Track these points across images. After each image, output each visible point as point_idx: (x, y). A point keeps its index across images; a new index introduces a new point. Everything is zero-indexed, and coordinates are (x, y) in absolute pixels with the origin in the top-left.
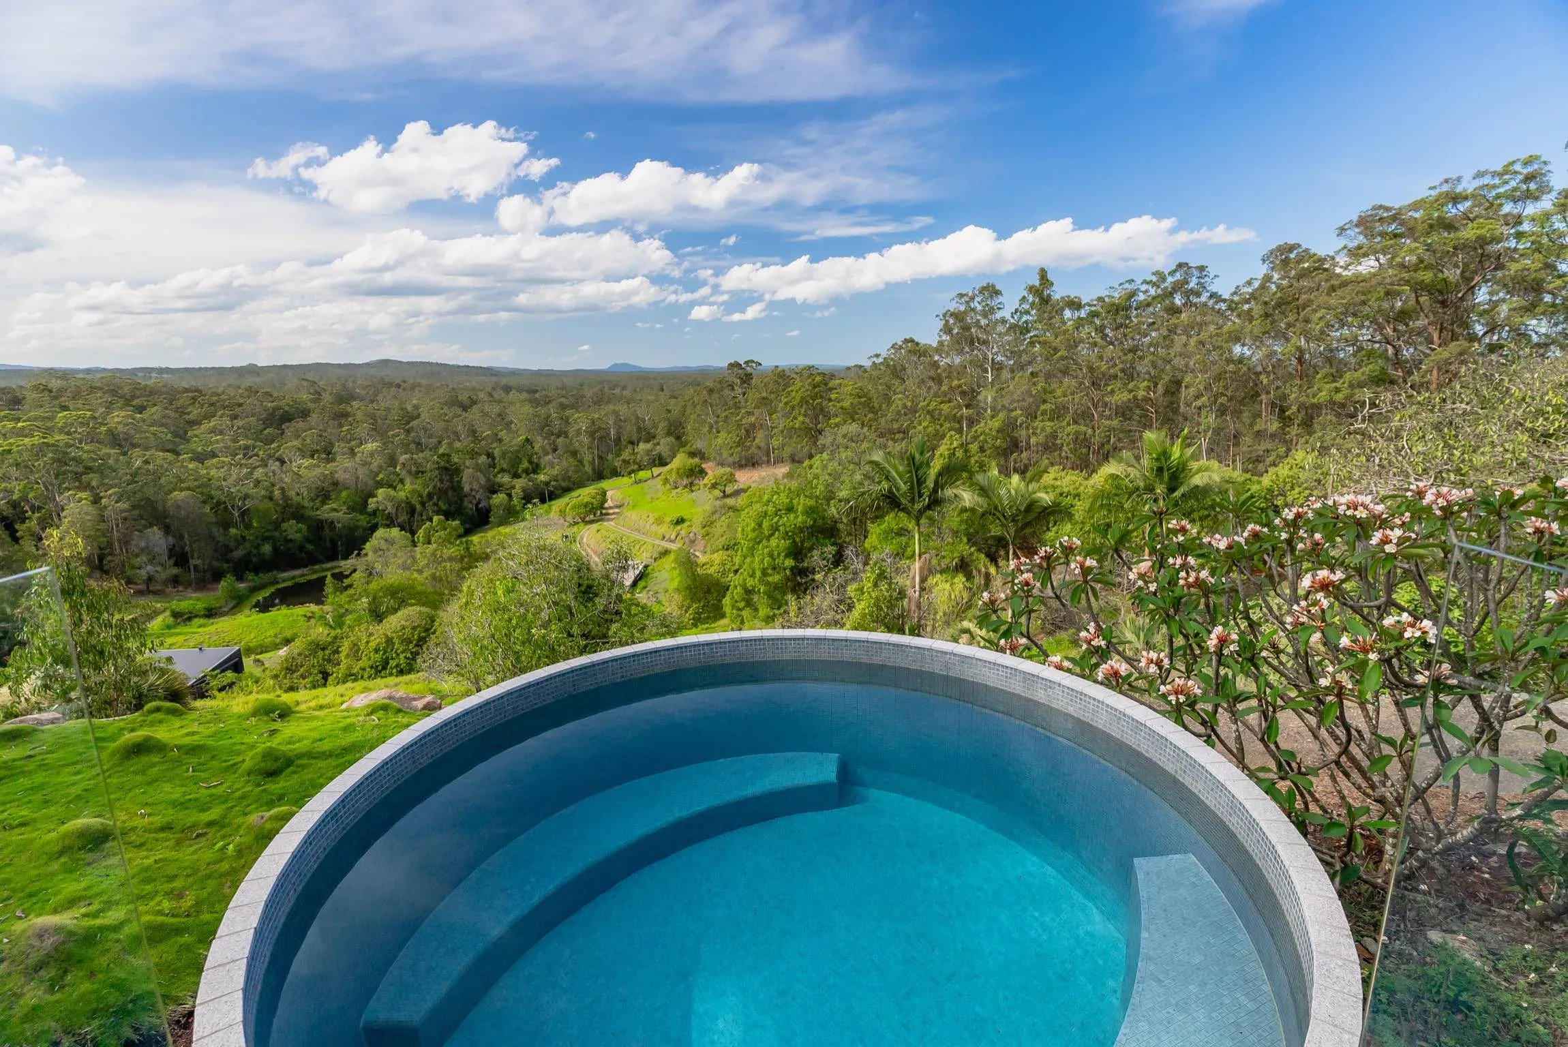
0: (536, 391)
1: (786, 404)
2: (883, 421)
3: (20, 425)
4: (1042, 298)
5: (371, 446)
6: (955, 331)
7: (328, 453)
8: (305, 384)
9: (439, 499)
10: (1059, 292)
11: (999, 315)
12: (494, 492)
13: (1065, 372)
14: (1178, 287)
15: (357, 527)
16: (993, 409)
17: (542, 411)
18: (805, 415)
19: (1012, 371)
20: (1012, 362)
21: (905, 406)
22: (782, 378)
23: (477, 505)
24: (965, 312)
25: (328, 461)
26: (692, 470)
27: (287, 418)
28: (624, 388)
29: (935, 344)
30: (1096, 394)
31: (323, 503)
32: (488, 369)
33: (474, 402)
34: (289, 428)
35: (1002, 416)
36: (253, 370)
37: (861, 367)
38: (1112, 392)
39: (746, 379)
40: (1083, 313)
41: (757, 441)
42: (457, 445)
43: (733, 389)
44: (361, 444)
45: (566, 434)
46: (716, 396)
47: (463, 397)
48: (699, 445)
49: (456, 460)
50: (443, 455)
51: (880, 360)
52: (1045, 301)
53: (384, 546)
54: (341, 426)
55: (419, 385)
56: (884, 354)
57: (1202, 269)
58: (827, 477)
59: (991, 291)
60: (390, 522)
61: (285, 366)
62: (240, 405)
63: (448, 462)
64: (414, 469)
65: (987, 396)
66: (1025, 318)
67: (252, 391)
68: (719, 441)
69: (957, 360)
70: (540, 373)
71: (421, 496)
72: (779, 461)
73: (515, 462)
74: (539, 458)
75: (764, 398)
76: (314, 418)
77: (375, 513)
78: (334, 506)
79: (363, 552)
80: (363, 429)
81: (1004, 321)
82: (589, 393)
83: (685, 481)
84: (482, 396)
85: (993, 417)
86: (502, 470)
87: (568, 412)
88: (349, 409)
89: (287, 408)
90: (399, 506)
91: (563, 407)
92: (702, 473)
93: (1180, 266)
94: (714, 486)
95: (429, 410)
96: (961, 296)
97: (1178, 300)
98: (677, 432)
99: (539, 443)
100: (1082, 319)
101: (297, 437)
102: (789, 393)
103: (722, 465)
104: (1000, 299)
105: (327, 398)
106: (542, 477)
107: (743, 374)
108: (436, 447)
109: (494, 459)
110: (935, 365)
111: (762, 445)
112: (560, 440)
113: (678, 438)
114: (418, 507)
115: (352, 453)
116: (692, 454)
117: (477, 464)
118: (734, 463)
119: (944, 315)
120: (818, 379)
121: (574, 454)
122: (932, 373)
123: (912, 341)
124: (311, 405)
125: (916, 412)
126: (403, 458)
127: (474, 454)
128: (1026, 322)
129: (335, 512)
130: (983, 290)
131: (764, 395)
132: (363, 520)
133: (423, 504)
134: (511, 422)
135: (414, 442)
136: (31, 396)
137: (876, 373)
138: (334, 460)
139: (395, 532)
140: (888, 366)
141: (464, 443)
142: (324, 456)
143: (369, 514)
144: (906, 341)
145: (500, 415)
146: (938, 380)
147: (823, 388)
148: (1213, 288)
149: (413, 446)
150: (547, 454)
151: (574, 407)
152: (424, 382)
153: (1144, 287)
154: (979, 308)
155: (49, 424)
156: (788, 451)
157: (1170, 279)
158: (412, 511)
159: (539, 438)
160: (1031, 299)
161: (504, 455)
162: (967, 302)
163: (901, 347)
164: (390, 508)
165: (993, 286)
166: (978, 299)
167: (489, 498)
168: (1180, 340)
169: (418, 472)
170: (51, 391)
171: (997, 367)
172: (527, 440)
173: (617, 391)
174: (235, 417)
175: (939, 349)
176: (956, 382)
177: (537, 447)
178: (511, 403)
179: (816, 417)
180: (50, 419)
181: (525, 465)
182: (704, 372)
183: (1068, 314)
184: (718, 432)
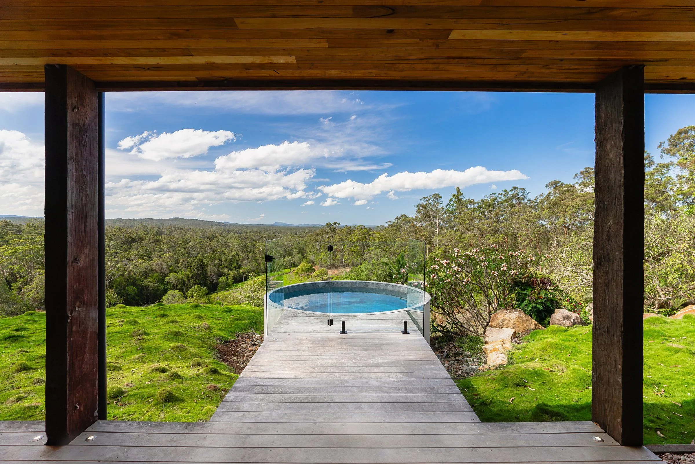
0: (241, 233)
1: (351, 241)
2: (392, 249)
3: (21, 241)
4: (459, 200)
5: (168, 255)
6: (423, 212)
7: (150, 257)
8: (142, 227)
9: (196, 278)
10: (465, 197)
11: (441, 206)
12: (221, 276)
13: (469, 230)
14: (513, 196)
15: (159, 290)
16: (439, 245)
17: (244, 242)
18: (359, 246)
19: (447, 229)
20: (447, 226)
21: (402, 243)
22: (350, 230)
23: (212, 282)
24: (426, 205)
25: (149, 260)
26: (309, 269)
27: (134, 241)
28: (280, 233)
29: (414, 217)
30: (482, 240)
31: (146, 278)
32: (221, 223)
33: (214, 237)
34: (134, 246)
35: (442, 248)
36: (120, 220)
37: (383, 226)
38: (489, 239)
39: (334, 230)
40: (476, 206)
41: (338, 257)
42: (206, 255)
43: (327, 234)
44: (164, 253)
45: (253, 252)
46: (320, 237)
47: (210, 235)
48: (312, 258)
49: (205, 261)
50: (200, 259)
51: (391, 223)
52: (460, 201)
53: (171, 298)
54: (156, 245)
55: (191, 229)
56: (393, 221)
57: (523, 189)
58: (367, 272)
59: (437, 196)
60: (174, 288)
61: (133, 219)
62: (114, 235)
63: (202, 262)
64: (187, 265)
65: (436, 239)
66: (451, 207)
67: (120, 229)
68: (321, 256)
69: (424, 224)
70: (243, 225)
71: (188, 277)
72: (347, 265)
73: (231, 263)
74: (241, 262)
75: (341, 238)
76: (146, 241)
77: (167, 283)
78: (150, 280)
79: (162, 300)
80: (166, 247)
81: (443, 209)
82: (264, 234)
83: (306, 274)
84: (218, 234)
85: (439, 248)
86: (225, 267)
87: (255, 243)
88: (160, 238)
89: (134, 237)
90: (178, 281)
91: (253, 240)
92: (313, 270)
93: (514, 188)
94: (318, 276)
95: (194, 240)
96: (425, 198)
97: (514, 202)
98: (302, 252)
99: (242, 255)
100: (475, 208)
101: (137, 249)
102: (352, 236)
103: (322, 267)
104: (441, 200)
105: (151, 233)
106: (242, 270)
107: (332, 228)
108: (196, 256)
109: (222, 262)
110: (414, 226)
111: (340, 259)
112: (250, 255)
113: (303, 255)
114: (187, 281)
115: (160, 257)
116: (309, 262)
117: (214, 264)
118: (327, 266)
119: (418, 206)
120: (365, 231)
121: (256, 261)
122: (413, 229)
123: (405, 216)
124: (144, 236)
125: (407, 245)
126: (182, 260)
127: (212, 259)
128: (452, 209)
129: (150, 283)
130: (433, 196)
131: (342, 237)
132: (162, 287)
133: (189, 280)
134: (230, 246)
135: (187, 253)
136: (27, 229)
137: (390, 229)
138: (152, 260)
139: (177, 292)
140: (394, 226)
141: (209, 254)
142: (148, 258)
143: (165, 284)
144: (402, 216)
145: (225, 243)
146: (416, 232)
147: (367, 235)
148: (529, 197)
149: (186, 255)
150: (245, 260)
151: (258, 240)
152: (193, 228)
153: (500, 196)
154: (432, 203)
155: (33, 241)
156: (351, 261)
157: (510, 193)
158: (184, 283)
159: (241, 253)
160: (454, 199)
161: (226, 260)
162: (427, 201)
163: (400, 218)
164: (174, 282)
165: (439, 195)
166: (432, 199)
167: (218, 279)
168: (515, 218)
169: (188, 266)
170: (35, 227)
171: (441, 228)
172: (237, 254)
173: (277, 234)
174: (112, 240)
175: (416, 219)
176: (423, 233)
177: (240, 257)
178: (230, 238)
179: (364, 247)
180: (34, 238)
181: (235, 264)
182: (315, 227)
183: (469, 206)
184: (321, 253)
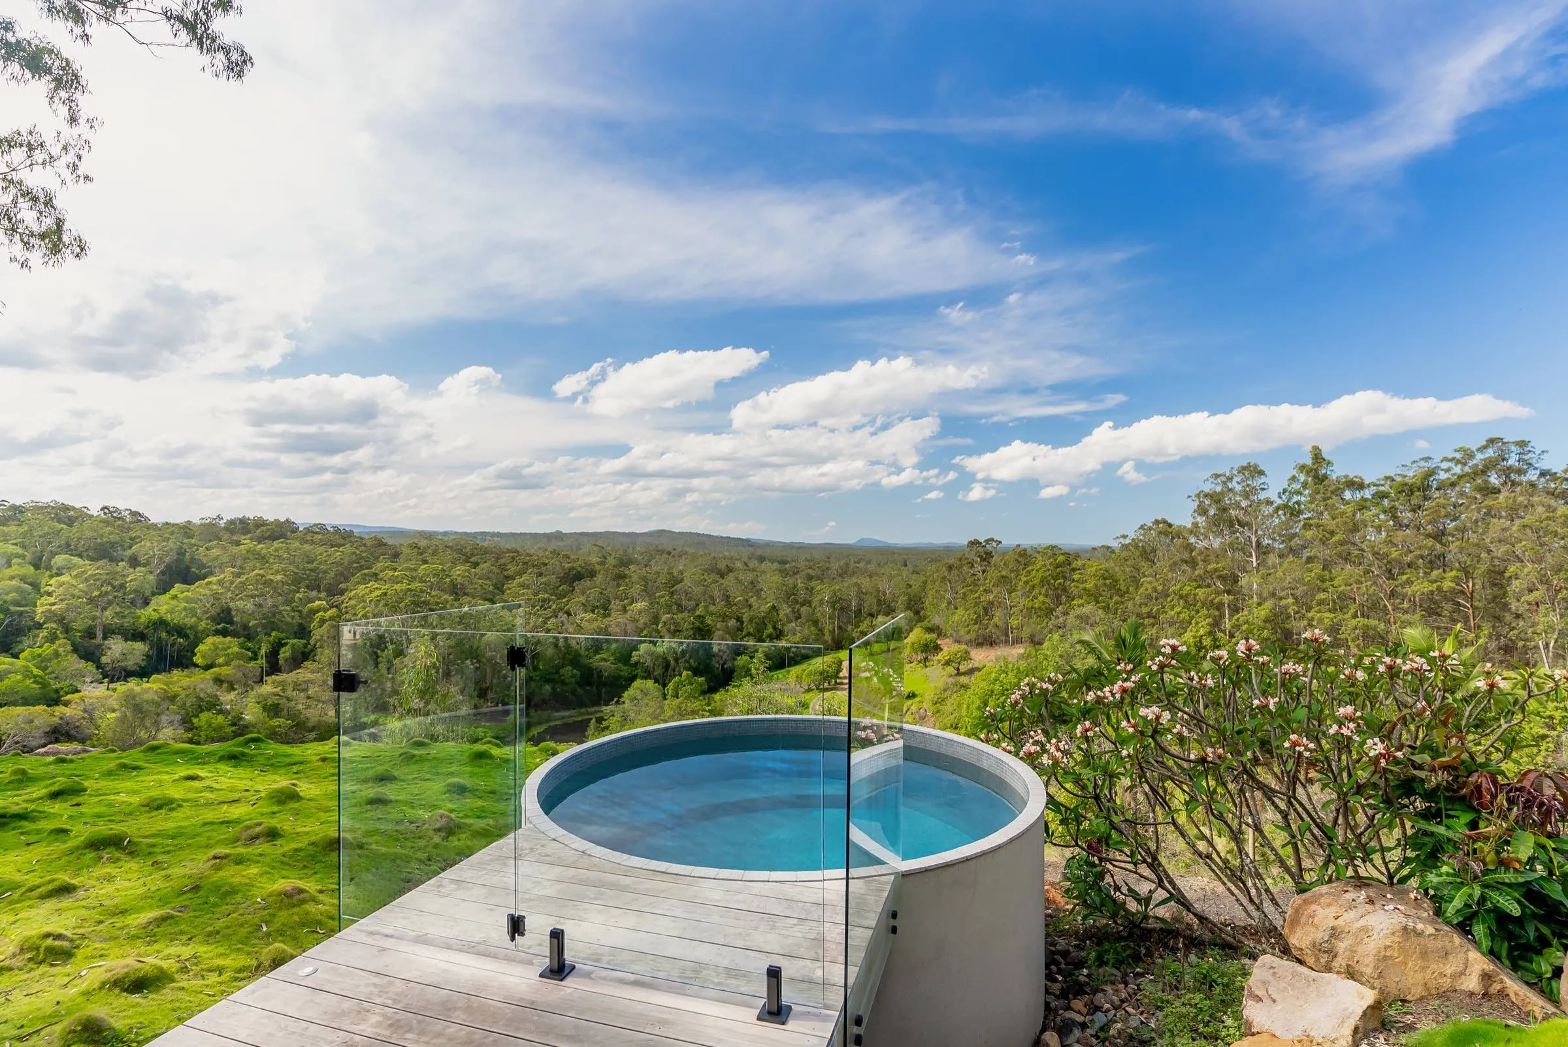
0: (785, 563)
1: (1026, 583)
2: (1130, 604)
3: (396, 573)
4: (1316, 477)
5: (640, 605)
6: (1212, 512)
7: (606, 609)
8: (596, 548)
9: (691, 657)
10: (1337, 472)
11: (1263, 496)
12: (740, 654)
13: (1346, 558)
14: (1489, 466)
15: (620, 677)
16: (1260, 595)
17: (790, 581)
18: (1046, 596)
19: (1281, 556)
20: (1282, 546)
21: (1155, 590)
22: (1024, 557)
23: (723, 665)
24: (1222, 493)
25: (605, 616)
26: (926, 645)
27: (579, 577)
28: (869, 562)
29: (1189, 525)
30: (1387, 584)
31: (596, 652)
32: (747, 540)
33: (730, 570)
34: (579, 586)
35: (1269, 604)
36: (558, 535)
37: (1108, 548)
38: (1409, 582)
39: (987, 557)
40: (1367, 494)
41: (996, 619)
42: (712, 608)
43: (972, 566)
44: (633, 602)
45: (810, 603)
46: (954, 572)
47: (722, 566)
48: (937, 620)
49: (709, 622)
50: (699, 616)
51: (1128, 541)
52: (1320, 479)
53: (639, 695)
54: (619, 585)
55: (686, 553)
56: (1132, 535)
57: (1522, 444)
58: (1058, 659)
59: (1253, 471)
60: (648, 675)
61: (582, 534)
62: (545, 565)
63: (702, 623)
64: (672, 628)
65: (1250, 582)
66: (1296, 498)
67: (555, 553)
68: (956, 618)
69: (1216, 543)
70: (791, 546)
71: (676, 654)
72: (1018, 641)
73: (761, 626)
74: (783, 625)
75: (1003, 577)
76: (599, 578)
77: (637, 663)
78: (604, 656)
79: (622, 700)
80: (636, 590)
81: (1269, 502)
82: (835, 566)
83: (920, 657)
84: (739, 565)
85: (1259, 604)
86: (749, 634)
87: (813, 583)
88: (627, 572)
89: (579, 569)
90: (657, 660)
91: (810, 578)
92: (937, 648)
93: (1492, 441)
94: (948, 663)
95: (691, 576)
96: (1217, 476)
97: (1494, 480)
98: (916, 607)
99: (785, 610)
100: (1366, 500)
101: (583, 593)
102: (1029, 572)
103: (959, 642)
104: (1263, 479)
105: (611, 561)
106: (783, 644)
107: (983, 552)
108: (694, 610)
109: (742, 623)
110: (1190, 548)
111: (1000, 624)
112: (804, 609)
113: (917, 612)
114: (672, 662)
115: (625, 610)
116: (930, 630)
117: (727, 627)
118: (971, 641)
119: (1198, 496)
120: (1061, 558)
121: (816, 623)
122: (1186, 556)
123: (1164, 522)
124: (597, 567)
125: (1167, 596)
126: (665, 617)
127: (724, 617)
128: (1298, 503)
129: (604, 663)
130: (1242, 470)
131: (1004, 573)
132: (625, 671)
133: (676, 660)
134: (762, 590)
135: (676, 604)
136: (406, 551)
137: (1125, 554)
138: (609, 615)
139: (650, 683)
140: (1137, 547)
141: (719, 606)
142: (602, 612)
143: (632, 666)
144: (1157, 522)
145: (752, 583)
146: (1193, 563)
147: (1066, 569)
148: (1545, 465)
149: (674, 607)
150: (790, 622)
151: (820, 578)
152: (691, 550)
153: (1445, 465)
154: (1238, 488)
155: (414, 574)
156: (1025, 634)
157: (1479, 456)
158: (667, 666)
159: (785, 606)
160: (1302, 478)
161: (751, 621)
162: (1224, 483)
163: (1151, 529)
164: (649, 663)
165: (1256, 467)
166: (1236, 479)
167: (734, 659)
169: (676, 631)
170: (419, 548)
171: (1262, 551)
172: (774, 607)
173: (862, 565)
174: (540, 574)
175: (1195, 530)
176: (1212, 566)
177: (782, 613)
178: (764, 572)
179: (1058, 597)
180: (415, 570)
181: (770, 630)
182: (949, 550)
183: (1347, 495)
184: (956, 608)
